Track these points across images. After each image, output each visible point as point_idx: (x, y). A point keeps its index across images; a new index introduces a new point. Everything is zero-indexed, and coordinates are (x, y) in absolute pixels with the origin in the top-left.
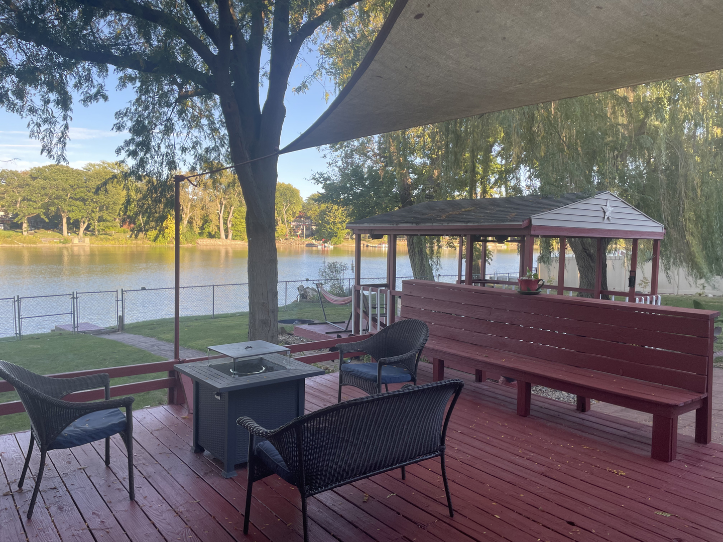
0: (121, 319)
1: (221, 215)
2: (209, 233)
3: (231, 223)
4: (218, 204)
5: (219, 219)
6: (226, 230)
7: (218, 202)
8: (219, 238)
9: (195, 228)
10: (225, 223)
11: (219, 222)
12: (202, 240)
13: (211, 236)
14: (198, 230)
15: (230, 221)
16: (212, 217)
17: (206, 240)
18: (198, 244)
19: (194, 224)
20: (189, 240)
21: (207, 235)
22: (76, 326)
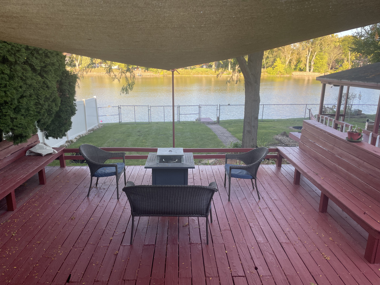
0: (218, 118)
1: (308, 58)
2: (300, 68)
3: (313, 62)
4: (307, 51)
5: (307, 60)
6: (310, 67)
7: (307, 50)
8: (305, 71)
9: (292, 65)
10: (310, 62)
11: (306, 62)
12: (295, 73)
13: (301, 70)
14: (293, 67)
15: (313, 61)
16: (303, 59)
17: (297, 73)
18: (293, 75)
19: (292, 64)
20: (288, 73)
21: (299, 70)
22: (200, 119)
